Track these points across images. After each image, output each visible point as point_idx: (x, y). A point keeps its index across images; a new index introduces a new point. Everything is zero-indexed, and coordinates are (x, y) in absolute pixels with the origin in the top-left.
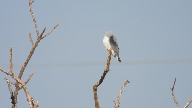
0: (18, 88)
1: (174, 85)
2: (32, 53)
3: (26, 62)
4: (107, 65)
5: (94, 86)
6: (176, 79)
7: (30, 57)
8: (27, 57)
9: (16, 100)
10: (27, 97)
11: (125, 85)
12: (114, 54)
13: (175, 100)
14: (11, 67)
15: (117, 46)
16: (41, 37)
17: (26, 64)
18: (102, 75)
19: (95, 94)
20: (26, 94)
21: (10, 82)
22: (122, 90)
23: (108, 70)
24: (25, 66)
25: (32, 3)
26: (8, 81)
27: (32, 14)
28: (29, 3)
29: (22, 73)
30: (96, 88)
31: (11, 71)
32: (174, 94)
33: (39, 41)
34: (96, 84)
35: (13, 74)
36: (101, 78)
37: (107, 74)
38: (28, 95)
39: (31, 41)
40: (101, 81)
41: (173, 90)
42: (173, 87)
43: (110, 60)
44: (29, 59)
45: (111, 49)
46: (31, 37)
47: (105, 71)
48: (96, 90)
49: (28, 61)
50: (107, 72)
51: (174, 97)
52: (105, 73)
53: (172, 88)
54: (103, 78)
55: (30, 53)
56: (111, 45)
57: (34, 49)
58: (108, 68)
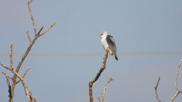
0: (15, 82)
1: (158, 84)
2: (29, 49)
3: (23, 58)
4: (104, 63)
5: (89, 83)
6: (159, 78)
7: (27, 53)
8: (25, 53)
9: (13, 94)
10: (25, 91)
11: (109, 82)
12: (111, 53)
13: (157, 98)
14: (11, 62)
15: (115, 45)
16: (38, 35)
17: (23, 59)
18: (98, 72)
19: (91, 91)
20: (25, 88)
21: (8, 77)
22: (106, 87)
23: (104, 67)
24: (22, 61)
25: (30, 2)
26: (7, 75)
27: (31, 13)
28: (28, 2)
29: (19, 68)
30: (91, 84)
31: (11, 66)
32: (157, 92)
33: (37, 38)
34: (92, 81)
35: (13, 69)
36: (97, 75)
37: (103, 71)
38: (26, 90)
39: (29, 38)
40: (97, 78)
41: (156, 89)
42: (157, 86)
43: (106, 59)
44: (26, 55)
45: (108, 48)
46: (28, 34)
47: (101, 69)
48: (91, 86)
49: (25, 57)
50: (103, 69)
51: (157, 96)
52: (102, 70)
53: (155, 87)
54: (99, 75)
55: (27, 49)
56: (108, 44)
57: (31, 46)
58: (105, 66)
